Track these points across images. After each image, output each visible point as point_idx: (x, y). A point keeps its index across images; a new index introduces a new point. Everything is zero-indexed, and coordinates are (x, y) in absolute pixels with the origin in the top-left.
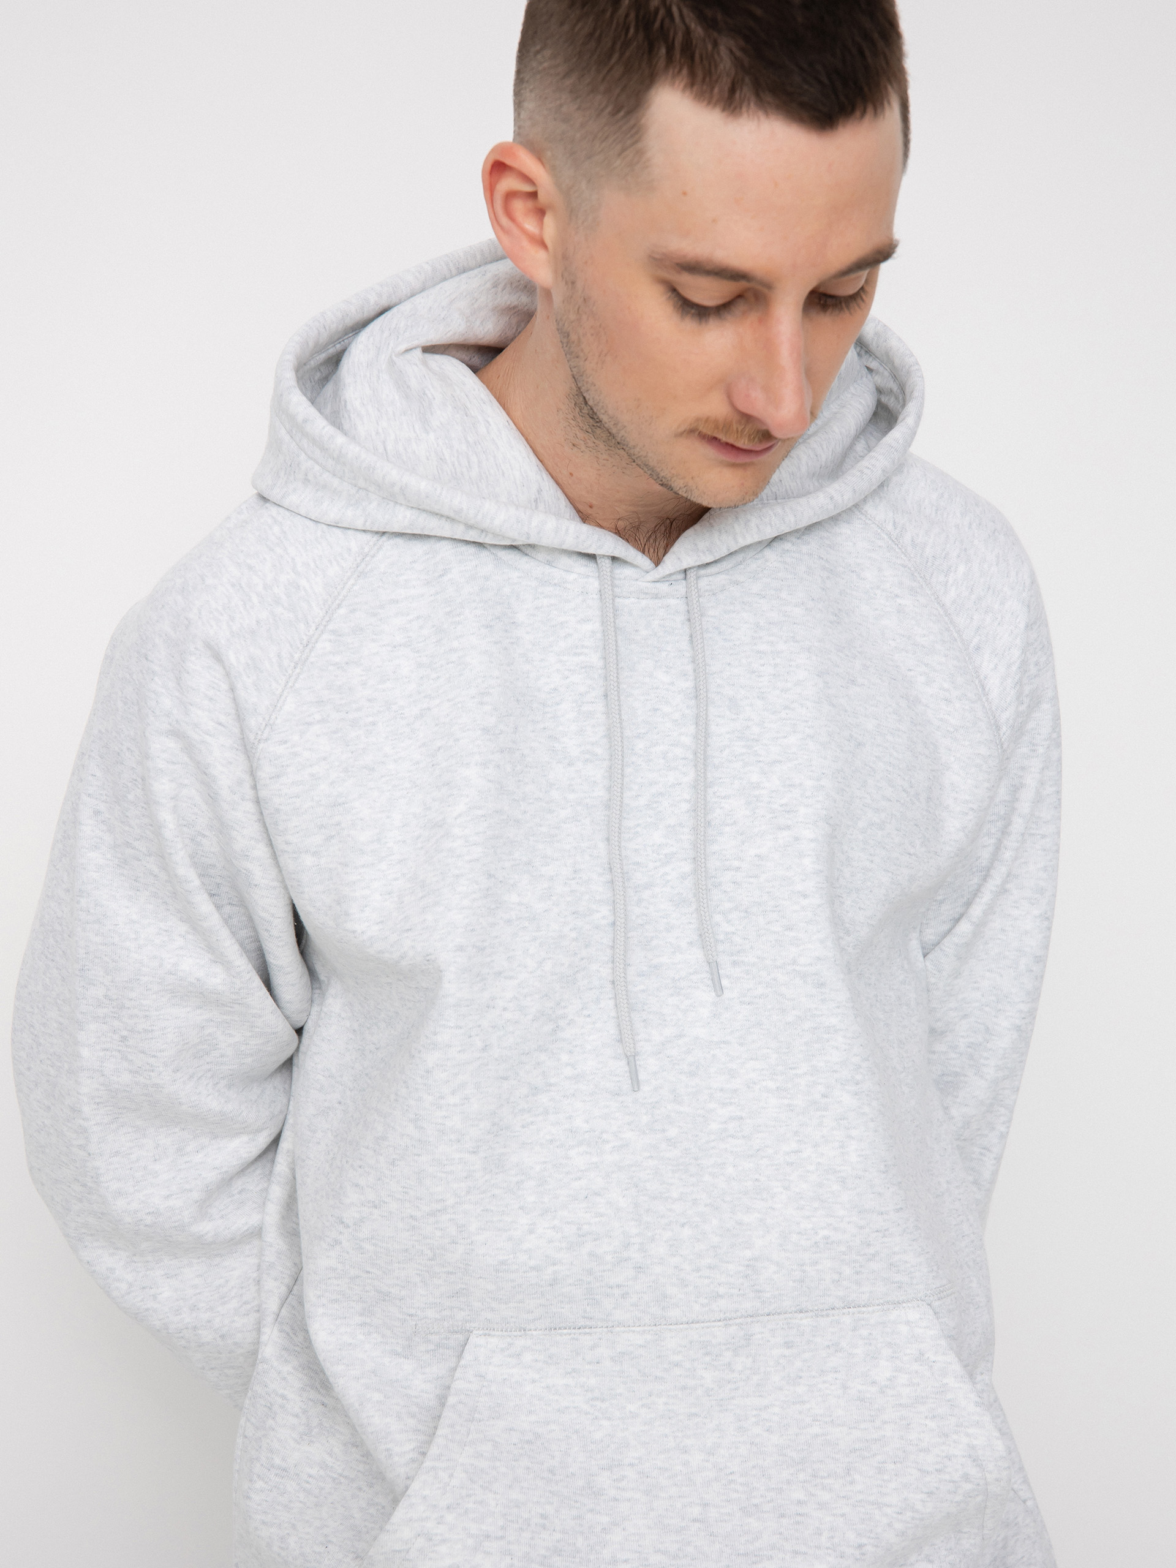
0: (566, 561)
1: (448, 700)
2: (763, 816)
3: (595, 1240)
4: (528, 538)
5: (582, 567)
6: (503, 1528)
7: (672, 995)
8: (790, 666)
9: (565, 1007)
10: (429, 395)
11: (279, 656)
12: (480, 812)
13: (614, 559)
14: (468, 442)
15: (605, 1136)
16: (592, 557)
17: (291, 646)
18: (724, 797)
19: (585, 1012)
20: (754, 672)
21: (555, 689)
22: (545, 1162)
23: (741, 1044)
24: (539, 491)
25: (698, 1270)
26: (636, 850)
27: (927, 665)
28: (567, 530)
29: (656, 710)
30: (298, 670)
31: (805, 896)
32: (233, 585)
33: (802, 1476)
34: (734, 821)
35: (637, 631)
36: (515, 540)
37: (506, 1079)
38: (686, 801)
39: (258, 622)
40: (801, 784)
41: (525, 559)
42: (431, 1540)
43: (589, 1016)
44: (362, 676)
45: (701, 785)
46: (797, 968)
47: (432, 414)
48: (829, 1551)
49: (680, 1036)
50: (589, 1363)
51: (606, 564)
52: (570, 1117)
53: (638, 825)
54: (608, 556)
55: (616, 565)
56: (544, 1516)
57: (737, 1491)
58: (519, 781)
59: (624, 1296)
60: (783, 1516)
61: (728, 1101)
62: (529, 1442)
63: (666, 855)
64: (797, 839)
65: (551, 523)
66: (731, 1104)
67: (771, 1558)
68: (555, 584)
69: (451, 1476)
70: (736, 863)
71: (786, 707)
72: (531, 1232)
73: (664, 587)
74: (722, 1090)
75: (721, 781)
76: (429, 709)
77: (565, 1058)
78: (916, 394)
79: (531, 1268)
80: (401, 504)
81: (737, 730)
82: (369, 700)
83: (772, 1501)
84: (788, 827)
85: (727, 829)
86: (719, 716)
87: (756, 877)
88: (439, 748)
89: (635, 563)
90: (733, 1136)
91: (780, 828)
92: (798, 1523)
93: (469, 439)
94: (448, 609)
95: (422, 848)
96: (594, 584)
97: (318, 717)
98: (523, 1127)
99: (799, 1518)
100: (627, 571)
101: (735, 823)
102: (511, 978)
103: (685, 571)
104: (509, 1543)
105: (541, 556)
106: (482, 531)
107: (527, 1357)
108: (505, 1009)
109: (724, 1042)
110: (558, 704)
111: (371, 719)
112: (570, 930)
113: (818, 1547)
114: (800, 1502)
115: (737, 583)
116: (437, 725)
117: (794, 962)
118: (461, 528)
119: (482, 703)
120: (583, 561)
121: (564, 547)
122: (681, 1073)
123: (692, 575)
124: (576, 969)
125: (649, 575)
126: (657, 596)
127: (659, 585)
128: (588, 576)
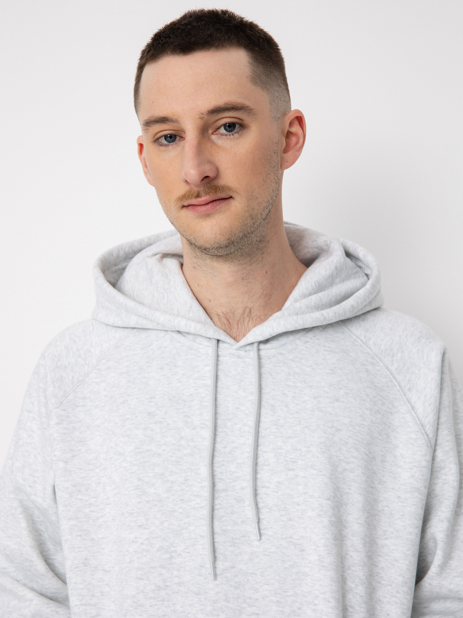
1: (137, 398)
2: (282, 463)
5: (206, 343)
7: (231, 546)
8: (301, 394)
9: (176, 547)
12: (139, 450)
13: (220, 340)
18: (265, 452)
19: (187, 551)
20: (284, 394)
21: (191, 395)
23: (262, 576)
24: (191, 307)
26: (221, 473)
27: (381, 396)
29: (237, 408)
31: (299, 505)
34: (269, 464)
35: (230, 372)
37: (141, 579)
38: (248, 452)
40: (300, 449)
41: (183, 338)
43: (189, 553)
44: (105, 386)
46: (293, 540)
49: (233, 567)
52: (174, 604)
53: (224, 461)
54: (216, 339)
55: (220, 342)
58: (164, 436)
61: (253, 604)
63: (236, 477)
64: (296, 476)
65: (183, 323)
66: (254, 606)
68: (195, 350)
70: (267, 485)
71: (297, 412)
73: (242, 353)
74: (250, 598)
75: (264, 444)
76: (127, 400)
77: (175, 573)
81: (273, 421)
82: (105, 396)
84: (293, 470)
85: (265, 467)
86: (266, 414)
87: (277, 492)
88: (128, 419)
89: (227, 342)
91: (289, 470)
94: (148, 360)
95: (113, 464)
97: (82, 404)
98: (151, 606)
100: (225, 345)
101: (269, 465)
102: (146, 529)
103: (253, 344)
105: (190, 337)
108: (142, 544)
109: (254, 574)
110: (192, 401)
112: (179, 508)
115: (281, 354)
116: (129, 408)
117: (291, 537)
119: (150, 402)
120: (208, 340)
122: (231, 586)
124: (182, 528)
125: (234, 347)
126: (239, 357)
127: (239, 351)
128: (209, 346)
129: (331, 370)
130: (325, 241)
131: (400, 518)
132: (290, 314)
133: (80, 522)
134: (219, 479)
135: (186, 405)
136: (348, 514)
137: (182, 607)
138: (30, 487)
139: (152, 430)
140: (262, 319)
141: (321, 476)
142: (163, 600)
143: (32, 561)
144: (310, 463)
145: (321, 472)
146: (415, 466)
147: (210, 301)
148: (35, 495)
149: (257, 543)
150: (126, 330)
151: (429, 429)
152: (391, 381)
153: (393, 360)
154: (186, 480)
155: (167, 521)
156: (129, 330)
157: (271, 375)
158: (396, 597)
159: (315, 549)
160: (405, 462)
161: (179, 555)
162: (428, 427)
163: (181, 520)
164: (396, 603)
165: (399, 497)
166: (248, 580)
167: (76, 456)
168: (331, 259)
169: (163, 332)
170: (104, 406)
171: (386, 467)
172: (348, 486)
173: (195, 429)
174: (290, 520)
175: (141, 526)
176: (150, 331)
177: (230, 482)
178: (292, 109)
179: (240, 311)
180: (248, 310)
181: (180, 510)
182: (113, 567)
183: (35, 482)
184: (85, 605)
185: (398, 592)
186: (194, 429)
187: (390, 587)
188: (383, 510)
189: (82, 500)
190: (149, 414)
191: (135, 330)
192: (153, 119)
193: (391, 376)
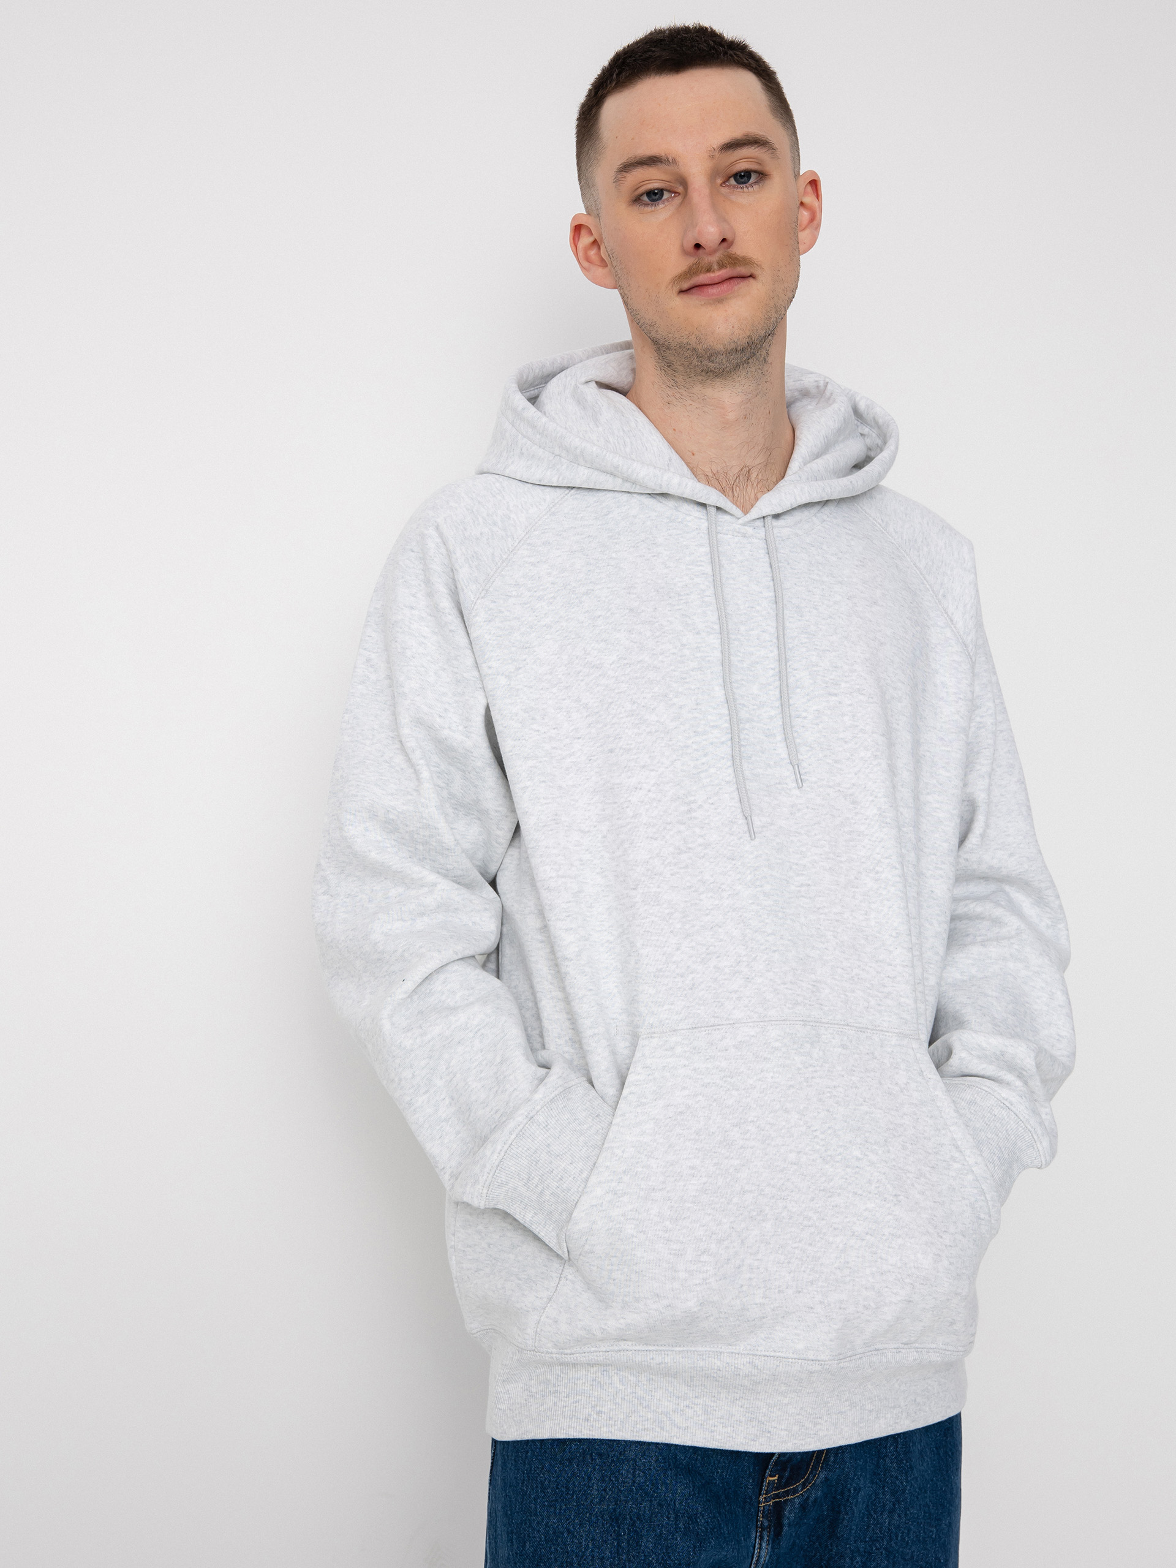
0: (686, 507)
1: (607, 588)
2: (820, 685)
3: (718, 957)
4: (661, 488)
5: (697, 512)
6: (664, 1182)
7: (766, 795)
8: (831, 591)
9: (694, 796)
10: (599, 403)
11: (493, 554)
12: (625, 662)
13: (718, 508)
14: (624, 431)
15: (723, 887)
16: (704, 505)
17: (501, 550)
19: (710, 801)
20: (810, 591)
21: (686, 586)
22: (686, 902)
23: (808, 836)
24: (670, 460)
25: (784, 983)
28: (686, 485)
29: (751, 607)
30: (504, 564)
32: (468, 510)
33: (859, 1140)
35: (733, 556)
36: (654, 490)
39: (481, 534)
41: (660, 504)
42: (615, 1194)
43: (712, 804)
44: (548, 569)
45: (783, 660)
46: (841, 789)
47: (601, 415)
48: (877, 1196)
49: (772, 824)
50: (720, 1051)
51: (713, 511)
53: (742, 680)
54: (714, 506)
55: (719, 512)
56: (692, 1168)
57: (818, 1144)
58: (658, 642)
59: (739, 999)
60: (848, 1167)
61: (801, 872)
62: (681, 1113)
63: (760, 702)
64: (840, 703)
65: (676, 480)
66: (803, 874)
67: (839, 1195)
68: (680, 522)
69: (623, 1152)
70: (804, 714)
71: (831, 617)
72: (678, 949)
73: (749, 530)
74: (797, 864)
76: (593, 590)
77: (697, 830)
78: (893, 434)
79: (678, 974)
80: (582, 466)
81: (801, 627)
82: (552, 583)
83: (840, 1154)
84: (836, 695)
85: (798, 690)
86: (791, 617)
87: (817, 724)
88: (599, 616)
89: (731, 513)
90: (804, 897)
91: (830, 695)
92: (856, 1173)
93: (625, 429)
94: (610, 534)
95: (582, 680)
96: (704, 525)
97: (514, 593)
98: (672, 875)
99: (857, 1170)
100: (727, 517)
101: (803, 687)
103: (764, 517)
104: (668, 1192)
105: (671, 504)
106: (633, 484)
107: (679, 1050)
108: (649, 791)
109: (798, 832)
110: (688, 595)
111: (552, 595)
112: (692, 743)
113: (870, 1193)
114: (858, 1159)
115: (797, 535)
116: (598, 601)
117: (839, 784)
118: (620, 481)
119: (629, 593)
120: (700, 508)
121: (685, 496)
122: (773, 849)
123: (769, 520)
124: (699, 770)
125: (740, 521)
126: (744, 536)
127: (746, 528)
128: (701, 519)
129: (861, 561)
130: (816, 381)
131: (943, 767)
132: (808, 479)
133: (540, 762)
134: (740, 704)
135: (681, 600)
136: (898, 757)
137: (712, 876)
138: (441, 716)
139: (640, 633)
140: (768, 486)
141: (872, 703)
142: (687, 867)
143: (436, 829)
144: (857, 687)
145: (872, 698)
146: (961, 698)
147: (693, 454)
148: (450, 728)
149: (796, 792)
150: (558, 490)
151: (972, 650)
152: (923, 583)
153: (919, 555)
154: (697, 704)
155: (679, 760)
156: (562, 490)
157: (789, 564)
158: (941, 869)
159: (873, 801)
160: (947, 692)
161: (700, 806)
162: (971, 646)
163: (697, 760)
164: (942, 877)
165: (942, 739)
166: (792, 840)
167: (520, 668)
168: (835, 406)
169: (626, 495)
170: (554, 598)
171: (927, 698)
172: (896, 720)
173: (700, 634)
174: (837, 762)
175: (644, 767)
176: (601, 494)
177: (754, 710)
178: (801, 173)
179: (736, 470)
180: (746, 470)
181: (695, 746)
182: (595, 827)
183: (446, 710)
184: (564, 877)
185: (943, 863)
186: (698, 633)
187: (933, 857)
188: (924, 756)
189: (538, 731)
190: (631, 610)
191: (573, 491)
192: (637, 159)
193: (922, 577)
